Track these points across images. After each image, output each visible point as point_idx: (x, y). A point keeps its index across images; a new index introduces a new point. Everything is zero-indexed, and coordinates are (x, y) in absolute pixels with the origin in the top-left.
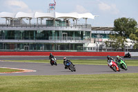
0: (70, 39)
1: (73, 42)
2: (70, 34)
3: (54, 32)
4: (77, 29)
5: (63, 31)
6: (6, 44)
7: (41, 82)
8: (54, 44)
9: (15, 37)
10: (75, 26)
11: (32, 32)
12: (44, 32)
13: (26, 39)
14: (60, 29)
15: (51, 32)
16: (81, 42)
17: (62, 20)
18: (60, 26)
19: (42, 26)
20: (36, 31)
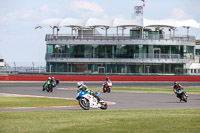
0: (165, 57)
1: (169, 61)
2: (165, 50)
3: (141, 46)
4: (174, 43)
5: (155, 46)
6: (72, 64)
7: (123, 120)
8: (142, 65)
9: (86, 53)
10: (172, 38)
11: (109, 47)
12: (127, 47)
13: (100, 57)
14: (150, 42)
15: (137, 47)
16: (180, 61)
17: (153, 29)
18: (150, 38)
19: (125, 38)
20: (115, 46)
